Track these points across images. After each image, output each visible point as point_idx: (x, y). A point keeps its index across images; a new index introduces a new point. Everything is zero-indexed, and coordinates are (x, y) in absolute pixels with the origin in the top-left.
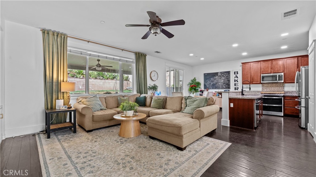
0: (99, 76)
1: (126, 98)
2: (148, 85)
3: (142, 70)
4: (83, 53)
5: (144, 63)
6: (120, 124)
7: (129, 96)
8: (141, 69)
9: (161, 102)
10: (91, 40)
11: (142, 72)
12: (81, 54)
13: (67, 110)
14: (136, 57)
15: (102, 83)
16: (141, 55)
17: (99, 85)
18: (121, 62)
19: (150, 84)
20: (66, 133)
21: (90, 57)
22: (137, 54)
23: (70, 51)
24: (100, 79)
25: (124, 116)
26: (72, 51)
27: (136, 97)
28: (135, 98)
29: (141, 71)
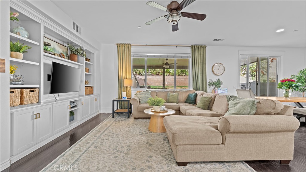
0: (182, 73)
1: (175, 94)
2: (208, 81)
3: (200, 64)
4: (142, 56)
5: (202, 56)
6: (150, 118)
7: (180, 92)
8: (197, 63)
9: (207, 101)
10: (148, 43)
11: (199, 67)
12: (141, 57)
13: (127, 100)
14: (192, 51)
15: (184, 79)
16: (198, 48)
17: (181, 81)
18: (175, 58)
19: (210, 80)
20: (123, 116)
21: (148, 58)
22: (193, 47)
23: (134, 56)
24: (183, 76)
25: (153, 110)
26: (135, 55)
27: (189, 94)
28: (187, 94)
29: (198, 65)
